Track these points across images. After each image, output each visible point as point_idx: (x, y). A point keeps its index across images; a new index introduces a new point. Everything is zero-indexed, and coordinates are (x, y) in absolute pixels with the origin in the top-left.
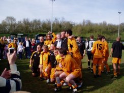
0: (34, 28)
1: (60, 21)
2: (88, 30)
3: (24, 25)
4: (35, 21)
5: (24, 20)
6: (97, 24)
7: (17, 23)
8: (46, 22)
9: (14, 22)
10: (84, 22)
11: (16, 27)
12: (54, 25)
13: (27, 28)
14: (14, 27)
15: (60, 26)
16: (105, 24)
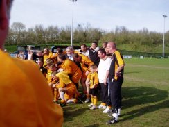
0: (50, 38)
1: (84, 28)
2: (122, 39)
3: (36, 34)
4: (51, 28)
5: (36, 27)
6: (134, 32)
7: (27, 31)
8: (66, 29)
9: (22, 30)
10: (117, 29)
11: (26, 36)
12: (76, 33)
13: (40, 37)
14: (23, 36)
15: (85, 35)
16: (145, 32)
